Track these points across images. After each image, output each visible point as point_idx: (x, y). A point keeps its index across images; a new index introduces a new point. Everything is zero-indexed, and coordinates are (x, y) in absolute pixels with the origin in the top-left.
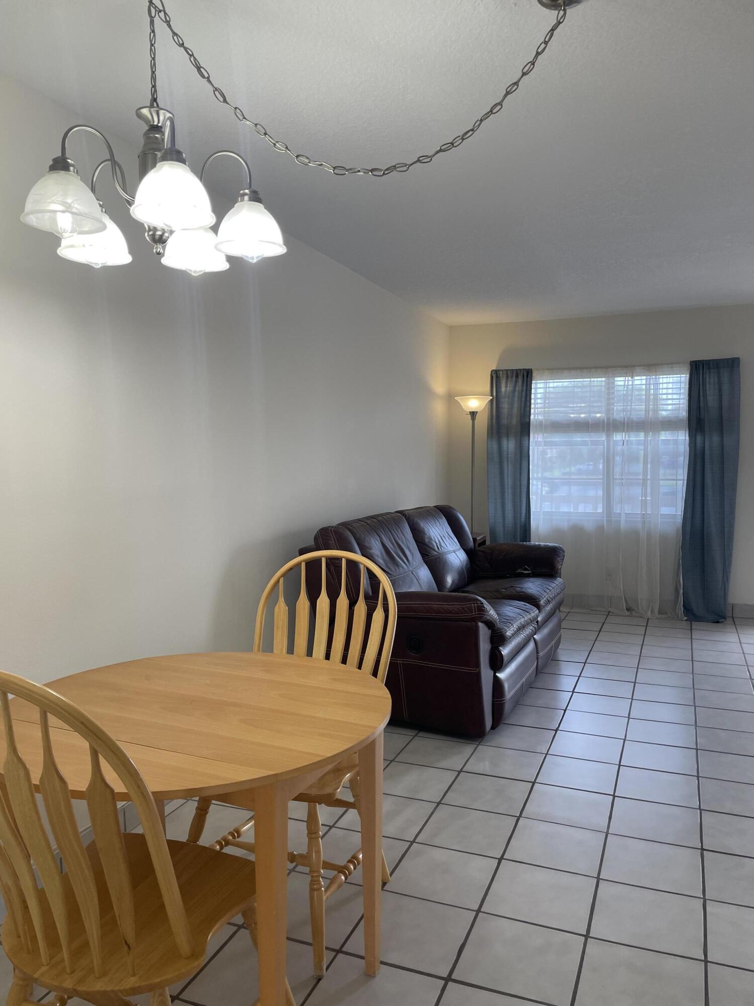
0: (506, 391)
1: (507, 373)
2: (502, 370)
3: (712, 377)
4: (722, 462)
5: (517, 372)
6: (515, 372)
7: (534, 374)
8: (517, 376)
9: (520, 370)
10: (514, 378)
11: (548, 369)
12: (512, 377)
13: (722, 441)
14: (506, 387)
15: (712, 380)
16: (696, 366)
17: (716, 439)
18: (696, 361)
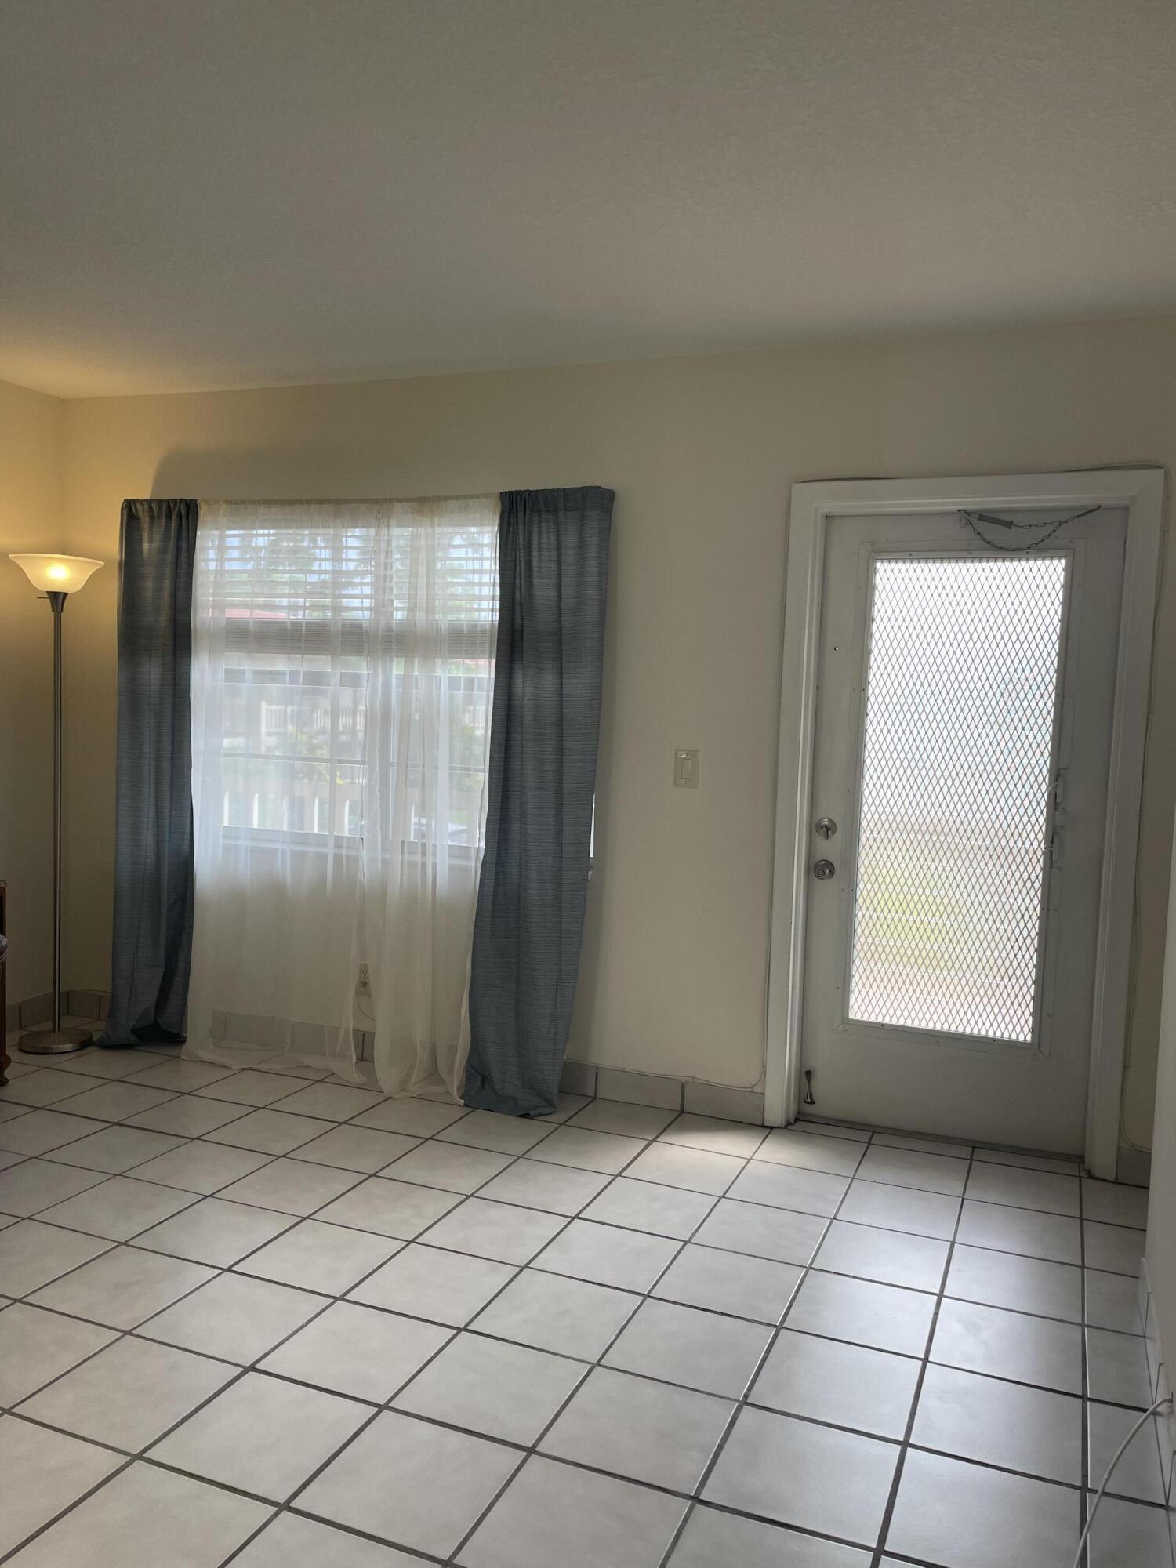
0: (150, 549)
1: (151, 507)
2: (141, 502)
3: (544, 529)
4: (560, 737)
5: (169, 506)
6: (164, 507)
7: (201, 513)
8: (169, 517)
9: (175, 501)
10: (164, 520)
11: (229, 502)
12: (159, 517)
13: (561, 686)
14: (150, 541)
15: (544, 540)
16: (511, 502)
17: (549, 681)
18: (511, 493)
